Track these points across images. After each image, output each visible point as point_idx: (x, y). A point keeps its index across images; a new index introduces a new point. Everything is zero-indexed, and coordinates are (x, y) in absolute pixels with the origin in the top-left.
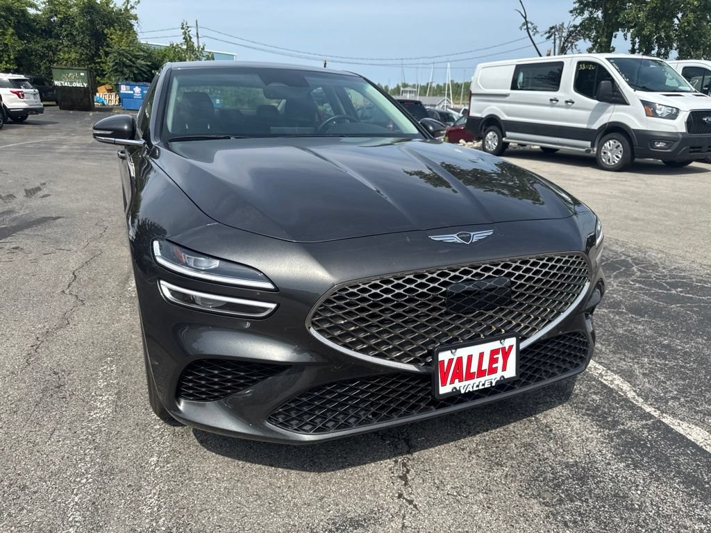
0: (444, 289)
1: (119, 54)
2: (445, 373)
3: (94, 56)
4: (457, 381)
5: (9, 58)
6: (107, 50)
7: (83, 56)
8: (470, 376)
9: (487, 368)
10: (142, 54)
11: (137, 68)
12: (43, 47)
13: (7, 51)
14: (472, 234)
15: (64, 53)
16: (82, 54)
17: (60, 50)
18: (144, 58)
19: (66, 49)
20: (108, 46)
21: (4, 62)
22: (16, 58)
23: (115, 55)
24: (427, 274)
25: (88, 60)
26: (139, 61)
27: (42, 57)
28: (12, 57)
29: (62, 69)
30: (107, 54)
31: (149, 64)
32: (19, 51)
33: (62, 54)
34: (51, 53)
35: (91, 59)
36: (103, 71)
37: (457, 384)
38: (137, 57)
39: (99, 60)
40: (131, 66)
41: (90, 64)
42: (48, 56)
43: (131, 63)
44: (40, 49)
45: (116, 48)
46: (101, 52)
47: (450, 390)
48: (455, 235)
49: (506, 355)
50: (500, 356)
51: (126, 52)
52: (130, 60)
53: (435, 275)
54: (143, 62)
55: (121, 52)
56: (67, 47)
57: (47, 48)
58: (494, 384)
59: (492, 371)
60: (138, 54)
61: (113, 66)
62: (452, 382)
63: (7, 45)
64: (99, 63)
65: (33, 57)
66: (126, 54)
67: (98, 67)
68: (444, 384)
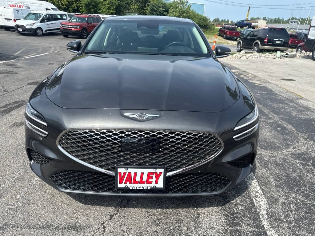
0: (120, 140)
1: (153, 6)
2: (122, 178)
3: (143, 7)
4: (128, 183)
5: (113, 8)
6: (148, 4)
7: (139, 7)
8: (135, 182)
9: (146, 180)
10: (162, 5)
11: (159, 11)
12: (125, 3)
13: (113, 5)
14: (146, 115)
15: (133, 6)
16: (139, 6)
17: (132, 4)
18: (163, 7)
19: (134, 4)
20: (149, 2)
21: (111, 10)
22: (115, 8)
23: (151, 6)
24: (113, 131)
25: (141, 9)
26: (160, 9)
27: (125, 8)
28: (114, 8)
29: (129, 13)
30: (148, 5)
31: (164, 10)
32: (117, 5)
33: (132, 6)
34: (128, 6)
35: (142, 8)
36: (146, 13)
37: (128, 184)
38: (160, 7)
39: (145, 9)
40: (157, 11)
41: (142, 10)
42: (127, 7)
43: (157, 10)
44: (124, 4)
45: (152, 3)
46: (146, 5)
47: (124, 186)
48: (137, 114)
49: (158, 176)
50: (154, 176)
51: (156, 5)
52: (157, 8)
53: (117, 132)
54: (162, 9)
55: (154, 5)
56: (134, 3)
57: (127, 4)
58: (149, 189)
59: (149, 182)
60: (160, 5)
61: (150, 11)
62: (126, 183)
63: (113, 3)
64: (145, 10)
65: (121, 8)
66: (155, 6)
67: (144, 12)
68: (121, 183)
